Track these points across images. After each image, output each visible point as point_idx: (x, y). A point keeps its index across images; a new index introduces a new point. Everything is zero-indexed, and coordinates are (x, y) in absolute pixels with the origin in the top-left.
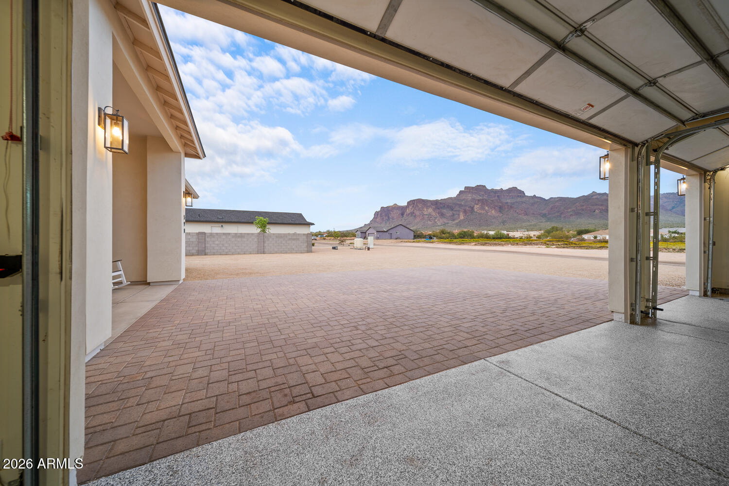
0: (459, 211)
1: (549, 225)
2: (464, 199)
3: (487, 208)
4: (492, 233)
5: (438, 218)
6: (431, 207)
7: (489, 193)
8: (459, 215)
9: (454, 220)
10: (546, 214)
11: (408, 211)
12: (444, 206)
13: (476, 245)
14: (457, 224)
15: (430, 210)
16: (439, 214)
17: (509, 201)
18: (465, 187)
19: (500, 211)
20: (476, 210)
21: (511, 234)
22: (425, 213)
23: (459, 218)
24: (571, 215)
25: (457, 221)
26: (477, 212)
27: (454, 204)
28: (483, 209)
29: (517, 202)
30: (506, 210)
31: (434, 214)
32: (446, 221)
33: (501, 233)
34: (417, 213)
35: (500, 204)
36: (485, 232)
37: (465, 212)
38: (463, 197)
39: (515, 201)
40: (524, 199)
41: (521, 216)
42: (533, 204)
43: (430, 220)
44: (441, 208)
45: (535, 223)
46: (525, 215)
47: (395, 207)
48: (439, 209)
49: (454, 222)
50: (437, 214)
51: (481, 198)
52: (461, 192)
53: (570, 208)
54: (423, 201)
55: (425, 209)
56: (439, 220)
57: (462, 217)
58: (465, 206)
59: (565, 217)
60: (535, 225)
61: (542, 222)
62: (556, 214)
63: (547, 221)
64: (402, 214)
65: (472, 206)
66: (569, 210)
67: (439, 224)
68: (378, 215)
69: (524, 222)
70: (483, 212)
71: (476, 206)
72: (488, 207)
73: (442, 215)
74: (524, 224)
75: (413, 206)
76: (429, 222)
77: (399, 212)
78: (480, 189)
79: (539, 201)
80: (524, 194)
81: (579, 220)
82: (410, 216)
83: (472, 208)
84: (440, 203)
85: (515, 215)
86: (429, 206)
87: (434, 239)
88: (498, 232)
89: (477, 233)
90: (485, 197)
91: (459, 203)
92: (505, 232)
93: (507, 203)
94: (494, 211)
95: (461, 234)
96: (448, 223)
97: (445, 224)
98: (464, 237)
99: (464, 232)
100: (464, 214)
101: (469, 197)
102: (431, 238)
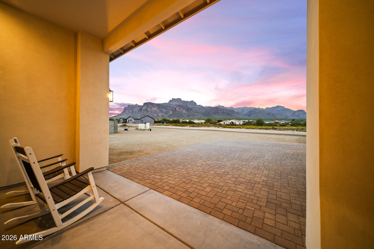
1: (206, 118)
2: (172, 104)
3: (182, 109)
4: (188, 121)
5: (159, 113)
6: (156, 107)
7: (183, 102)
8: (170, 112)
9: (167, 114)
10: (204, 113)
11: (144, 108)
12: (162, 107)
13: (190, 127)
14: (168, 116)
15: (155, 109)
16: (160, 110)
17: (190, 106)
18: (172, 98)
19: (187, 111)
20: (177, 110)
21: (194, 121)
22: (153, 110)
23: (170, 113)
24: (212, 114)
25: (168, 115)
27: (167, 106)
28: (180, 109)
30: (190, 110)
31: (157, 110)
32: (163, 114)
34: (149, 110)
35: (187, 108)
36: (185, 120)
37: (172, 110)
38: (171, 103)
39: (193, 107)
40: (196, 106)
42: (199, 109)
43: (155, 113)
44: (161, 108)
46: (196, 113)
47: (137, 106)
50: (159, 111)
51: (179, 104)
52: (170, 101)
53: (212, 111)
54: (152, 103)
55: (153, 108)
57: (171, 113)
58: (172, 107)
59: (210, 115)
60: (200, 118)
61: (203, 116)
62: (208, 113)
63: (204, 116)
64: (141, 110)
66: (212, 112)
67: (160, 116)
68: (126, 109)
70: (180, 111)
71: (177, 108)
73: (162, 112)
74: (196, 117)
75: (147, 106)
76: (155, 115)
77: (139, 108)
78: (179, 100)
79: (201, 107)
80: (196, 104)
81: (215, 116)
82: (145, 111)
83: (176, 109)
84: (161, 105)
85: (193, 113)
86: (155, 107)
87: (165, 124)
88: (190, 120)
89: (181, 120)
90: (181, 104)
91: (169, 106)
92: (192, 120)
93: (190, 107)
94: (184, 111)
95: (174, 121)
96: (164, 115)
97: (163, 116)
98: (176, 122)
99: (176, 120)
100: (171, 111)
101: (174, 103)
102: (163, 123)
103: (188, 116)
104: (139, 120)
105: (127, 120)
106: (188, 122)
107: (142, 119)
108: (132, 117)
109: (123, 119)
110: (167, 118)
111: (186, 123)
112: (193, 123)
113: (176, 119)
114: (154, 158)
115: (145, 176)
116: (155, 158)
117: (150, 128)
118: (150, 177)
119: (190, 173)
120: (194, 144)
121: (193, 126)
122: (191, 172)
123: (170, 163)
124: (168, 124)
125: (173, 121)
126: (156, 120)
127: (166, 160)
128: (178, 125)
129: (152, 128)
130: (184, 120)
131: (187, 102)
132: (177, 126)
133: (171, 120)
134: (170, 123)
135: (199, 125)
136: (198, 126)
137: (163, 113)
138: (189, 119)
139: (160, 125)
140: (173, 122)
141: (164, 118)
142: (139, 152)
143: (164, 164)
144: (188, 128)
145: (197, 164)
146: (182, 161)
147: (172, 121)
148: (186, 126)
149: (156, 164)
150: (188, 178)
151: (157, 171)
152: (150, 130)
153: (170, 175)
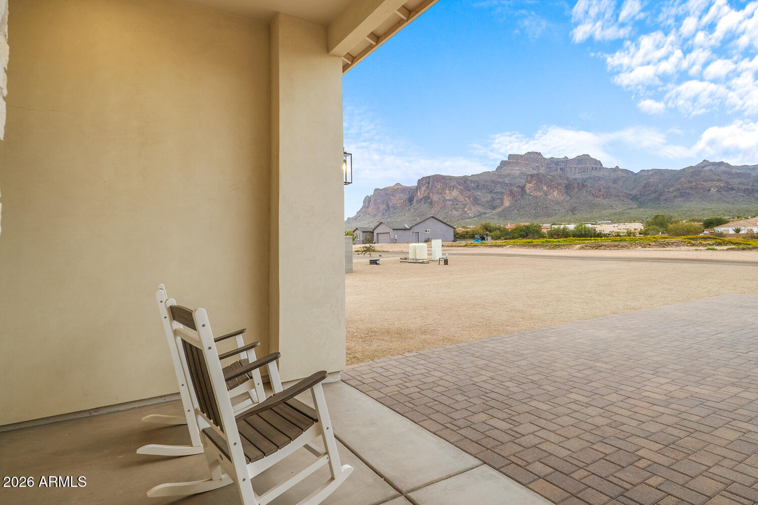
0: (502, 193)
1: (650, 213)
2: (508, 175)
3: (545, 188)
4: (572, 227)
5: (468, 206)
6: (457, 189)
7: (548, 164)
8: (502, 199)
9: (494, 208)
10: (636, 195)
11: (419, 194)
13: (582, 248)
14: (500, 215)
15: (455, 193)
16: (469, 198)
17: (578, 176)
18: (510, 155)
19: (567, 193)
20: (528, 191)
21: (599, 228)
22: (448, 198)
23: (502, 204)
24: (675, 197)
25: (500, 210)
26: (530, 195)
27: (493, 182)
28: (540, 190)
29: (590, 178)
30: (576, 190)
31: (461, 198)
32: (480, 209)
33: (585, 228)
34: (435, 198)
35: (566, 182)
36: (562, 226)
37: (512, 193)
38: (506, 171)
39: (588, 176)
40: (601, 173)
41: (599, 199)
42: (615, 181)
43: (455, 208)
44: (473, 189)
45: (621, 210)
46: (604, 198)
47: (398, 189)
48: (469, 190)
49: (494, 212)
50: (467, 199)
51: (535, 172)
52: (503, 163)
53: (672, 186)
54: (443, 177)
55: (447, 192)
56: (470, 209)
57: (507, 203)
58: (511, 185)
59: (665, 200)
60: (622, 213)
61: (631, 208)
62: (653, 196)
63: (639, 207)
64: (411, 200)
65: (522, 185)
66: (672, 189)
67: (470, 215)
68: (369, 202)
69: (604, 209)
70: (539, 194)
71: (528, 186)
72: (547, 187)
73: (476, 201)
74: (604, 212)
75: (428, 187)
76: (455, 212)
77: (405, 196)
78: (533, 158)
79: (624, 175)
80: (601, 165)
81: (688, 204)
82: (423, 202)
83: (523, 188)
84: (471, 181)
85: (590, 198)
86: (454, 187)
87: (489, 241)
88: (581, 226)
89: (546, 227)
90: (542, 171)
91: (500, 180)
92: (590, 226)
93: (575, 179)
94: (556, 192)
95: (521, 231)
96: (485, 213)
97: (480, 215)
98: (527, 235)
99: (527, 227)
100: (510, 198)
101: (516, 170)
102: (483, 238)
103: (573, 210)
104: (407, 232)
105: (373, 233)
106: (573, 231)
107: (415, 229)
108: (388, 224)
109: (363, 232)
110: (495, 223)
111: (565, 234)
112: (594, 233)
113: (527, 224)
114: (473, 355)
115: (456, 415)
116: (477, 354)
117: (444, 257)
118: (475, 419)
119: (623, 424)
120: (614, 313)
121: (598, 247)
122: (625, 420)
123: (536, 378)
124: (499, 242)
125: (516, 229)
126: (460, 230)
127: (518, 366)
128: (535, 243)
129: (449, 254)
130: (556, 227)
131: (566, 160)
132: (535, 246)
133: (510, 226)
134: (508, 237)
135: (618, 241)
136: (616, 243)
137: (479, 204)
138: (575, 223)
139: (474, 246)
140: (516, 235)
141: (484, 222)
142: (424, 333)
143: (511, 380)
144: (575, 251)
145: (646, 394)
146: (578, 375)
147: (514, 231)
148: (569, 246)
149: (484, 378)
150: (620, 444)
151: (493, 403)
152: (446, 262)
153: (543, 423)
